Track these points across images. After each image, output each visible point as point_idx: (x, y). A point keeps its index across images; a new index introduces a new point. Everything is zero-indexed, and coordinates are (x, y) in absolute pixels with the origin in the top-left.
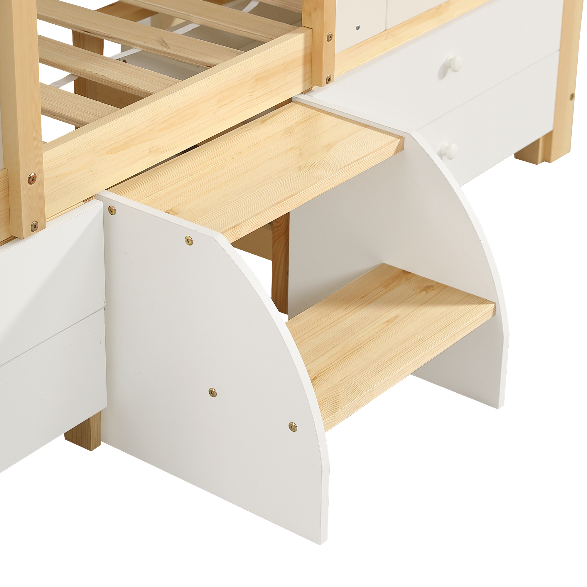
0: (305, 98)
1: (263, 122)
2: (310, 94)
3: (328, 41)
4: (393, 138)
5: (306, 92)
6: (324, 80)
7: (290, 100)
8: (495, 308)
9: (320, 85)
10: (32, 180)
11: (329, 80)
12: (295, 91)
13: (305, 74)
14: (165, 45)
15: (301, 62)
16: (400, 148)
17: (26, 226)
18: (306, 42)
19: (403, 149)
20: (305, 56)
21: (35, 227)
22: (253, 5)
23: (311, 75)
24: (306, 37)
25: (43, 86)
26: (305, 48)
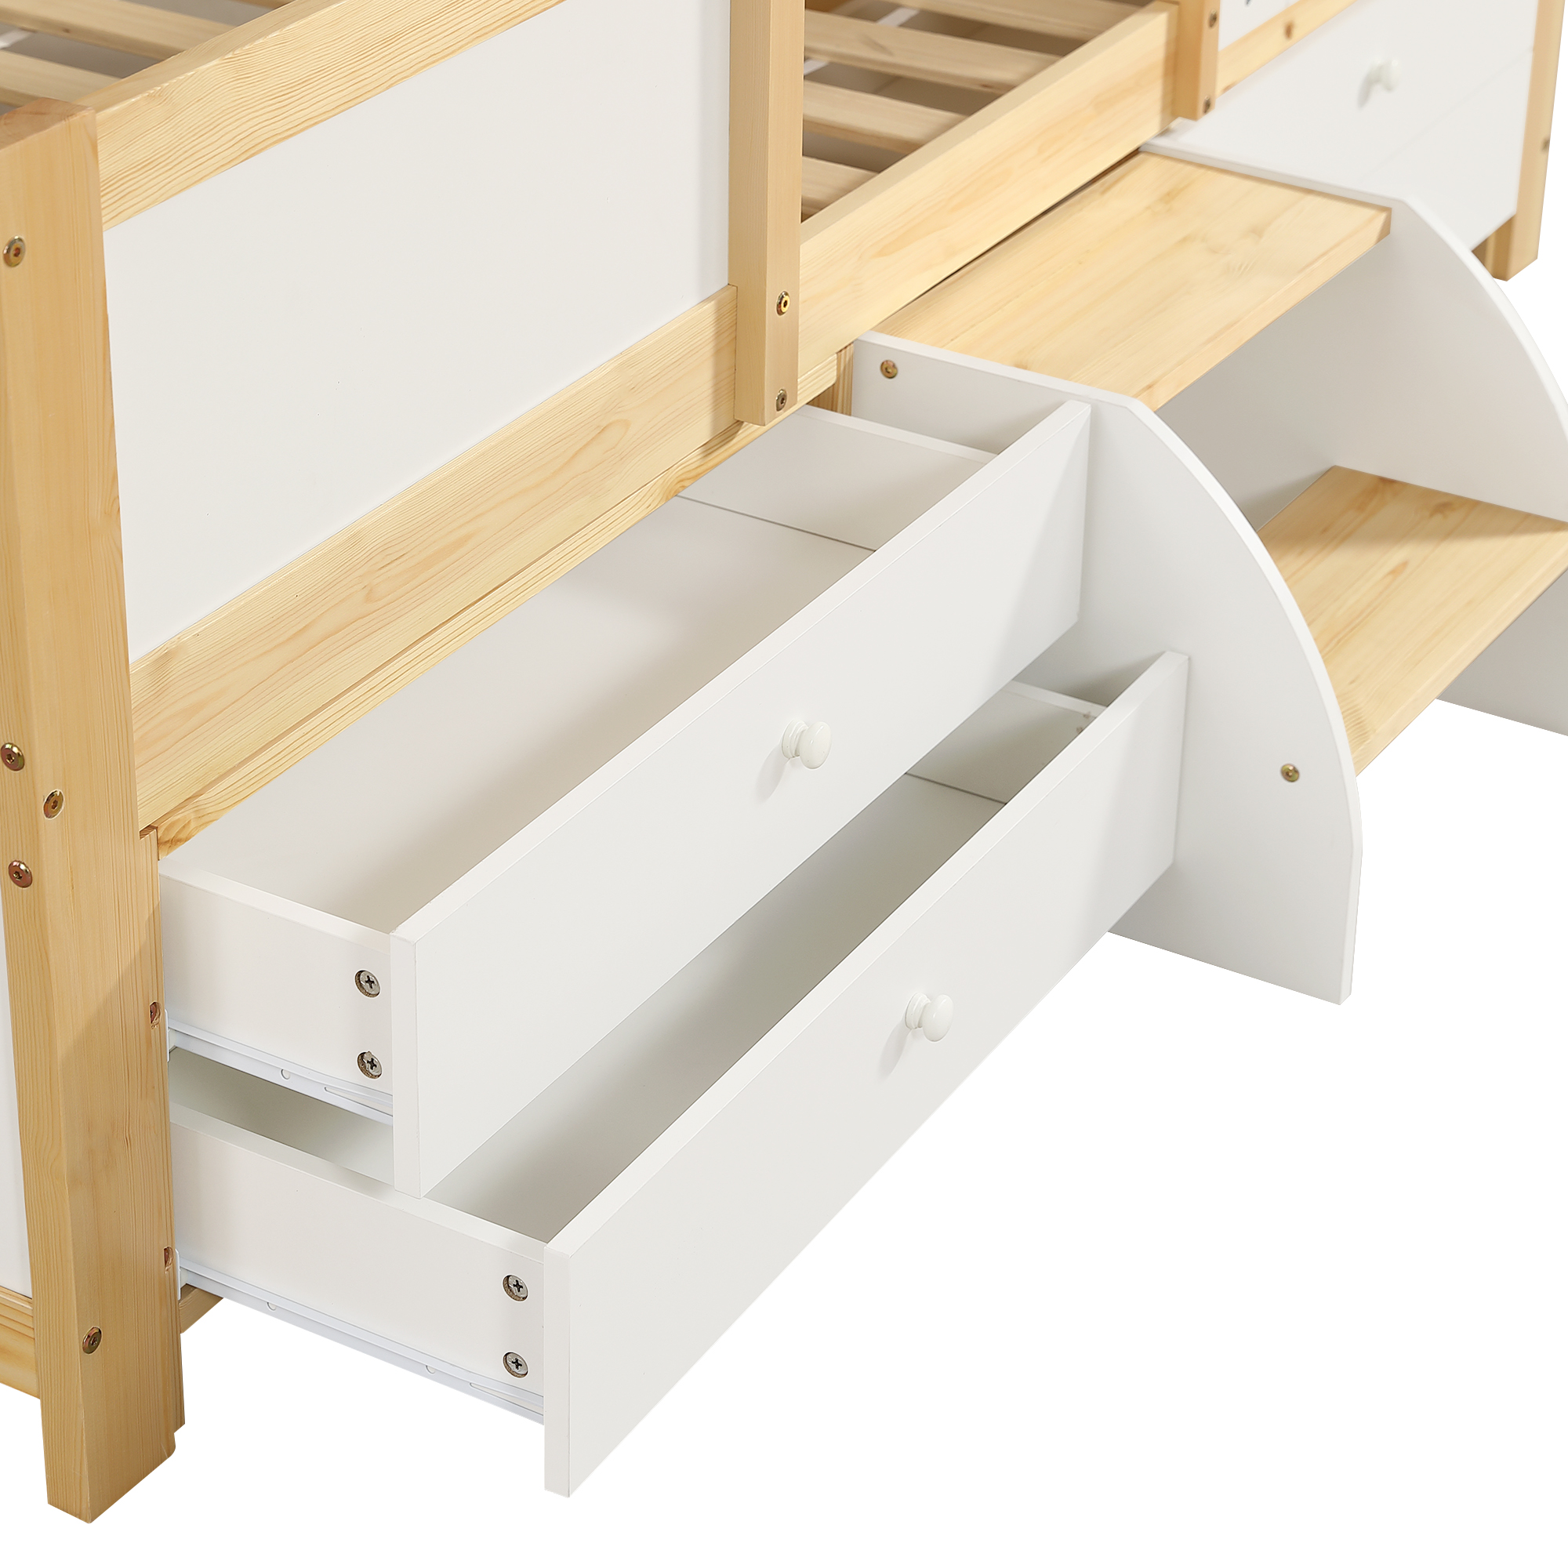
0: (1164, 142)
2: (1173, 136)
3: (1210, 27)
4: (1369, 213)
5: (1165, 132)
6: (1201, 106)
9: (1193, 116)
10: (783, 305)
11: (1208, 106)
12: (1146, 131)
13: (1164, 96)
15: (1159, 71)
16: (1385, 231)
18: (1170, 27)
19: (1389, 233)
20: (1166, 59)
21: (782, 402)
23: (1174, 98)
24: (1168, 20)
26: (1168, 44)
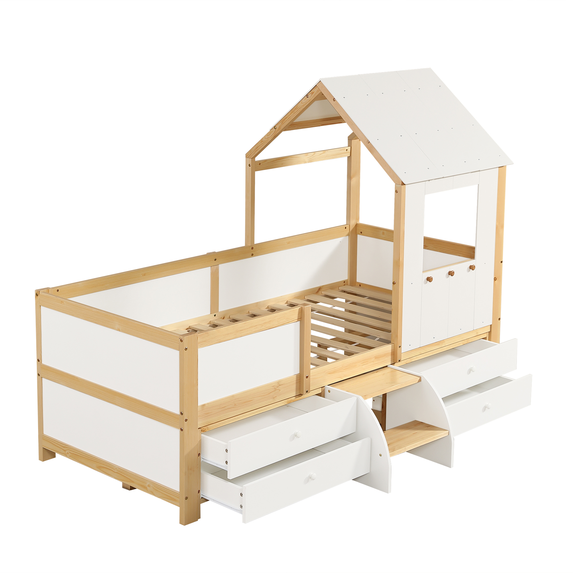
0: (392, 366)
1: (377, 372)
2: (394, 365)
3: (399, 348)
4: (417, 377)
5: (392, 364)
6: (398, 361)
7: (387, 366)
8: (449, 432)
10: (307, 377)
11: (399, 361)
12: (388, 363)
13: (392, 358)
14: (348, 348)
15: (390, 354)
16: (420, 380)
17: (305, 392)
18: (392, 348)
19: (421, 381)
20: (392, 352)
21: (307, 392)
22: (378, 339)
23: (394, 360)
24: (392, 346)
25: (311, 357)
